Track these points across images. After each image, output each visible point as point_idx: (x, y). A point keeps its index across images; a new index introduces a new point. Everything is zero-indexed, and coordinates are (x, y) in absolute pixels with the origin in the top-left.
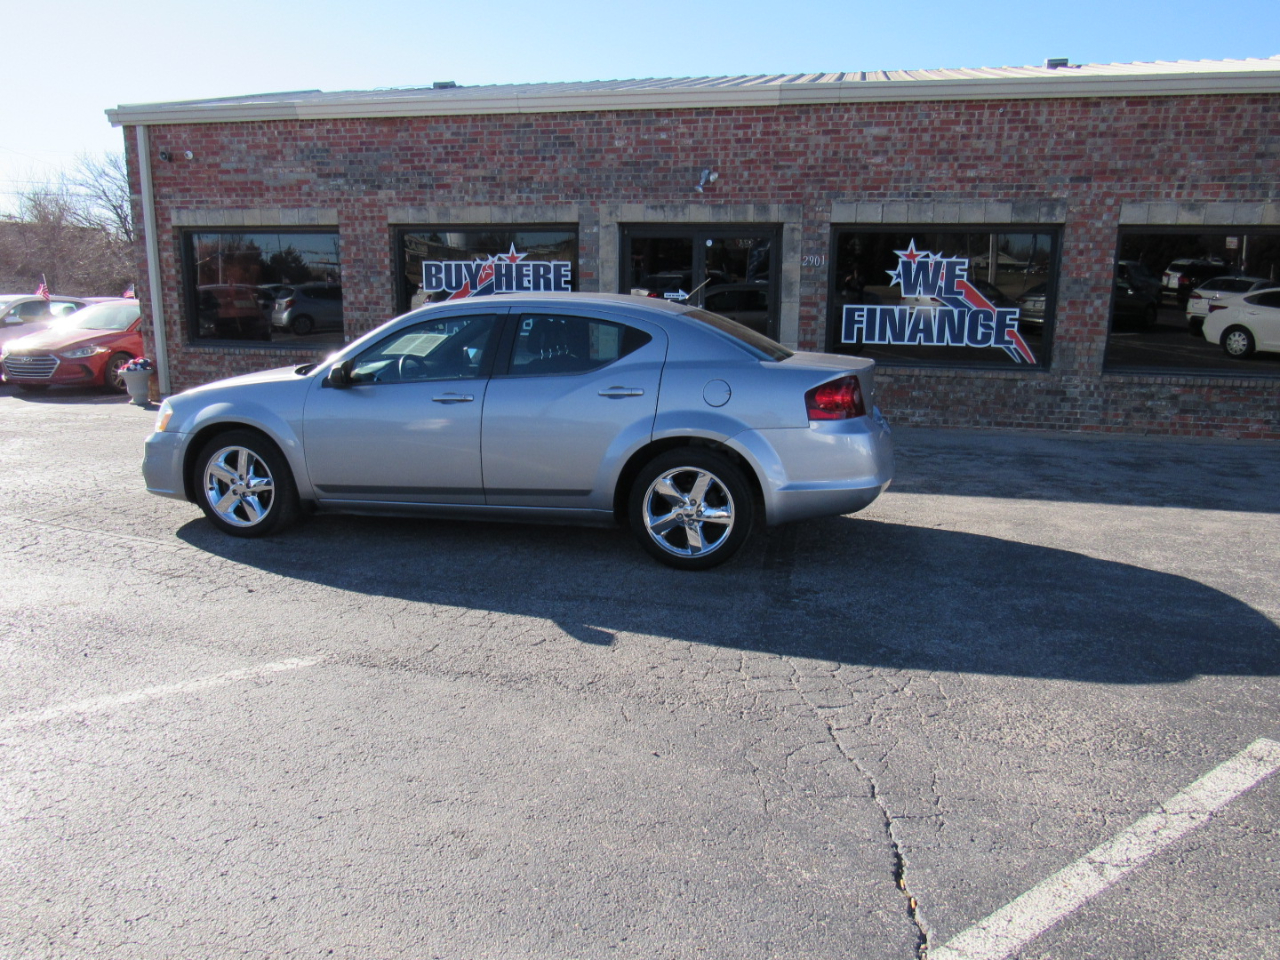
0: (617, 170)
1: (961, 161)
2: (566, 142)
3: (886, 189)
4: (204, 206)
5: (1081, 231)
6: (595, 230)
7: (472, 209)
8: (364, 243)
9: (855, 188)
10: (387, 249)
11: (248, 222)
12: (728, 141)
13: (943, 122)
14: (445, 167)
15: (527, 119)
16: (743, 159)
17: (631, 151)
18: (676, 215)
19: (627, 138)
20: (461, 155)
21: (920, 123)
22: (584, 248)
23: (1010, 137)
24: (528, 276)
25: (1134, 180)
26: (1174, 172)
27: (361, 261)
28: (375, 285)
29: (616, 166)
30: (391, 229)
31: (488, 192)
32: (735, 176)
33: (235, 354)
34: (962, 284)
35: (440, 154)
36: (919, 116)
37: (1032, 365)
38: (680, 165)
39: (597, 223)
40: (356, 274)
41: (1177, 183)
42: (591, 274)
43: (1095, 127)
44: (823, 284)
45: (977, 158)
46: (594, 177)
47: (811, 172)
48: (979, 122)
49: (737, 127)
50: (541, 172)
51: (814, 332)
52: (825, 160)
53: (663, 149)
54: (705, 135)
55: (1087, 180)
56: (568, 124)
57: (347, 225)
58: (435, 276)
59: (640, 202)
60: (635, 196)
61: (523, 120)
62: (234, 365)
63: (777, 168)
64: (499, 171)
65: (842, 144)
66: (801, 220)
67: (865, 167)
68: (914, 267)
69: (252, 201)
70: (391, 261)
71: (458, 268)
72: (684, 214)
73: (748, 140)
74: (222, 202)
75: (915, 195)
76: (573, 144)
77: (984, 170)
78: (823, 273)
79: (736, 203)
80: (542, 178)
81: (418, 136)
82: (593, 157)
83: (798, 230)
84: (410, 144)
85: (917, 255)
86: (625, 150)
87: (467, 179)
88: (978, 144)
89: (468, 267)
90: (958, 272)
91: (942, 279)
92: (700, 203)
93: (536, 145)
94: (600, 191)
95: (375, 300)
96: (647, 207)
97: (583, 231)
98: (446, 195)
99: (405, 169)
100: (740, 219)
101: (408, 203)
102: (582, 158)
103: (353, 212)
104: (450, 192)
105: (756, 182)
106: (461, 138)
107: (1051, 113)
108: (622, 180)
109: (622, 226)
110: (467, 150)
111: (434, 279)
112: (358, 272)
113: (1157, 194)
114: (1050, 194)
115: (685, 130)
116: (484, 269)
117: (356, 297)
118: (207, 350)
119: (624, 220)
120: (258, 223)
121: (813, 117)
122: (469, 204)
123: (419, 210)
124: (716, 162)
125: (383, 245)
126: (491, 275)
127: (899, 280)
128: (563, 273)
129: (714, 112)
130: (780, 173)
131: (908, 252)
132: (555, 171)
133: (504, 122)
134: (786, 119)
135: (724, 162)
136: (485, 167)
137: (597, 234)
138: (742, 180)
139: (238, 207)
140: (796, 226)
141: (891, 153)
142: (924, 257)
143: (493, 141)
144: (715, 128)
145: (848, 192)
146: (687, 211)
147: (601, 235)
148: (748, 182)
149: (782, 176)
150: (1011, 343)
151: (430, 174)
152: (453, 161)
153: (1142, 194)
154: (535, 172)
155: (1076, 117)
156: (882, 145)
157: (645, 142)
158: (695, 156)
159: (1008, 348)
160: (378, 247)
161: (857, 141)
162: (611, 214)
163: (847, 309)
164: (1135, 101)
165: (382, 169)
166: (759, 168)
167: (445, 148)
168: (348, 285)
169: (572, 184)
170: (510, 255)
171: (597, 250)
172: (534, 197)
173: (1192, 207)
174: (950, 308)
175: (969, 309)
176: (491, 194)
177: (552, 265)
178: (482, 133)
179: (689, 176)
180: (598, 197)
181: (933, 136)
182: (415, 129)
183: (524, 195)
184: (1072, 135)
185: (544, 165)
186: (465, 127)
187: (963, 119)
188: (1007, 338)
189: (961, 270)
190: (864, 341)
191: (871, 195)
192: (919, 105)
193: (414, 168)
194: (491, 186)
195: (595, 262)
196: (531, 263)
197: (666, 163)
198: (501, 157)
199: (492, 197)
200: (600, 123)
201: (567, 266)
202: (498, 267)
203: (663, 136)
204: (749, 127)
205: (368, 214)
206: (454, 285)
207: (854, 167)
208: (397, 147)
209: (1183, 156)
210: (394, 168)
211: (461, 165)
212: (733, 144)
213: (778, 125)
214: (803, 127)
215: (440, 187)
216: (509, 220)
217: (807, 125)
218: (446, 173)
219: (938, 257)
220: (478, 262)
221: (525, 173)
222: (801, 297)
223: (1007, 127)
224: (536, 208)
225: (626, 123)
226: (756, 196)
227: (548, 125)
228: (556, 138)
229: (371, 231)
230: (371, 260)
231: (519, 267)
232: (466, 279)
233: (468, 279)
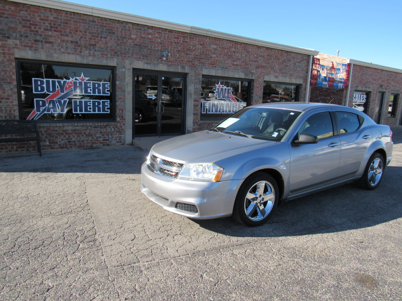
0: (133, 47)
1: (234, 59)
2: (111, 32)
3: (216, 65)
5: (257, 82)
6: (124, 70)
7: (66, 55)
9: (208, 64)
10: (14, 70)
12: (172, 42)
13: (229, 47)
14: (50, 33)
15: (93, 19)
16: (177, 50)
17: (138, 40)
18: (155, 67)
19: (137, 35)
20: (59, 29)
21: (224, 46)
22: (119, 77)
23: (244, 54)
24: (90, 87)
25: (267, 69)
26: (273, 68)
28: (6, 89)
29: (132, 45)
30: (17, 60)
31: (74, 48)
32: (174, 55)
34: (231, 95)
35: (47, 26)
36: (224, 44)
38: (156, 49)
39: (124, 67)
41: (274, 71)
42: (122, 88)
43: (260, 54)
44: (200, 94)
45: (237, 59)
46: (123, 48)
47: (197, 57)
48: (237, 48)
49: (175, 38)
50: (100, 42)
52: (201, 54)
53: (150, 41)
54: (165, 39)
55: (258, 68)
56: (112, 24)
58: (40, 85)
59: (141, 61)
60: (139, 58)
61: (91, 18)
63: (187, 54)
64: (80, 40)
65: (205, 49)
67: (211, 58)
68: (220, 89)
71: (54, 82)
72: (158, 67)
73: (178, 43)
75: (223, 68)
76: (114, 33)
77: (238, 63)
78: (200, 91)
79: (175, 65)
80: (100, 46)
81: (34, 15)
82: (123, 40)
83: (193, 76)
84: (29, 18)
86: (136, 39)
87: (63, 41)
88: (237, 55)
89: (59, 82)
90: (230, 92)
91: (226, 94)
92: (163, 63)
93: (97, 31)
94: (125, 54)
95: (6, 97)
96: (144, 63)
97: (118, 70)
98: (51, 47)
99: (25, 30)
100: (176, 71)
101: (28, 48)
102: (118, 40)
104: (53, 46)
105: (181, 58)
106: (59, 21)
107: (252, 49)
108: (135, 51)
109: (134, 69)
110: (62, 27)
111: (39, 87)
113: (271, 73)
114: (252, 71)
115: (158, 36)
116: (68, 83)
119: (135, 67)
121: (197, 39)
122: (64, 53)
123: (35, 53)
124: (168, 49)
125: (11, 68)
126: (72, 86)
127: (216, 93)
128: (106, 87)
129: (167, 31)
130: (188, 56)
131: (219, 85)
132: (106, 43)
133: (82, 18)
134: (190, 38)
135: (171, 50)
136: (72, 36)
137: (125, 72)
138: (176, 57)
140: (193, 74)
141: (217, 54)
142: (223, 87)
143: (76, 25)
144: (168, 37)
145: (207, 65)
146: (159, 66)
148: (178, 58)
149: (189, 57)
151: (41, 35)
152: (55, 31)
153: (268, 73)
154: (97, 42)
155: (256, 51)
156: (215, 51)
157: (143, 38)
158: (161, 46)
160: (8, 69)
161: (209, 49)
162: (130, 64)
163: (203, 102)
164: (267, 48)
165: (10, 28)
166: (181, 53)
167: (50, 24)
169: (113, 50)
170: (81, 78)
171: (125, 78)
172: (96, 53)
173: (276, 77)
174: (228, 102)
176: (76, 50)
177: (101, 83)
178: (70, 21)
179: (159, 53)
180: (125, 57)
181: (227, 51)
182: (30, 11)
183: (92, 52)
184: (256, 55)
185: (101, 40)
186: (61, 16)
187: (234, 46)
189: (231, 91)
191: (212, 67)
192: (224, 40)
193: (32, 31)
194: (75, 46)
195: (124, 83)
196: (92, 82)
197: (151, 47)
198: (81, 33)
199: (76, 51)
200: (126, 27)
201: (108, 84)
202: (75, 83)
203: (150, 37)
204: (179, 38)
206: (51, 90)
207: (208, 57)
208: (20, 18)
209: (275, 64)
210: (19, 29)
211: (59, 34)
212: (174, 43)
213: (187, 40)
214: (195, 42)
215: (47, 42)
217: (195, 41)
218: (51, 36)
220: (65, 80)
221: (93, 42)
222: (194, 99)
223: (243, 51)
224: (98, 58)
225: (136, 29)
226: (181, 63)
227: (103, 23)
228: (107, 29)
229: (3, 60)
230: (3, 76)
231: (86, 84)
232: (58, 88)
233: (59, 88)
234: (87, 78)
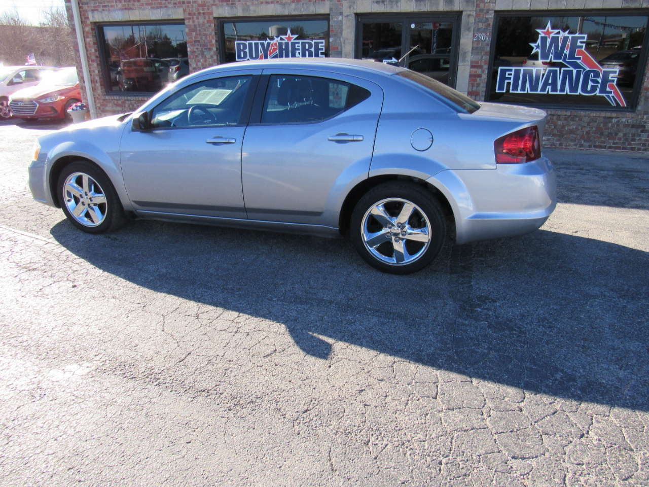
4: (107, 8)
6: (340, 18)
7: (264, 6)
8: (199, 30)
10: (214, 33)
11: (133, 18)
18: (392, 7)
22: (333, 31)
24: (299, 49)
27: (199, 41)
30: (216, 20)
33: (131, 100)
34: (581, 53)
37: (624, 107)
39: (341, 14)
40: (196, 50)
42: (337, 48)
44: (486, 53)
51: (478, 85)
57: (190, 19)
58: (243, 50)
62: (131, 106)
66: (475, 9)
68: (549, 40)
69: (133, 5)
70: (216, 41)
71: (256, 45)
72: (397, 6)
74: (117, 6)
78: (487, 45)
83: (472, 16)
85: (552, 33)
89: (262, 45)
90: (579, 44)
91: (567, 49)
96: (374, 2)
97: (333, 19)
100: (434, 9)
101: (225, 3)
103: (193, 10)
109: (357, 15)
111: (242, 53)
112: (197, 49)
116: (272, 45)
117: (197, 65)
118: (115, 97)
119: (359, 11)
120: (139, 19)
122: (262, 3)
123: (232, 8)
125: (211, 30)
126: (276, 49)
127: (538, 50)
128: (320, 47)
131: (545, 31)
137: (341, 21)
139: (126, 9)
140: (471, 13)
142: (557, 33)
146: (399, 4)
147: (344, 22)
150: (611, 92)
159: (608, 96)
160: (208, 33)
162: (350, 7)
163: (501, 70)
168: (192, 57)
170: (287, 36)
171: (341, 32)
174: (571, 68)
175: (584, 69)
177: (313, 42)
188: (608, 89)
189: (581, 42)
190: (511, 91)
195: (340, 40)
196: (300, 41)
201: (322, 43)
202: (280, 44)
205: (201, 11)
206: (254, 56)
216: (286, 13)
219: (566, 34)
220: (268, 41)
222: (472, 62)
224: (303, 4)
229: (204, 22)
230: (204, 41)
231: (293, 44)
232: (261, 52)
233: (263, 52)
234: (295, 36)
